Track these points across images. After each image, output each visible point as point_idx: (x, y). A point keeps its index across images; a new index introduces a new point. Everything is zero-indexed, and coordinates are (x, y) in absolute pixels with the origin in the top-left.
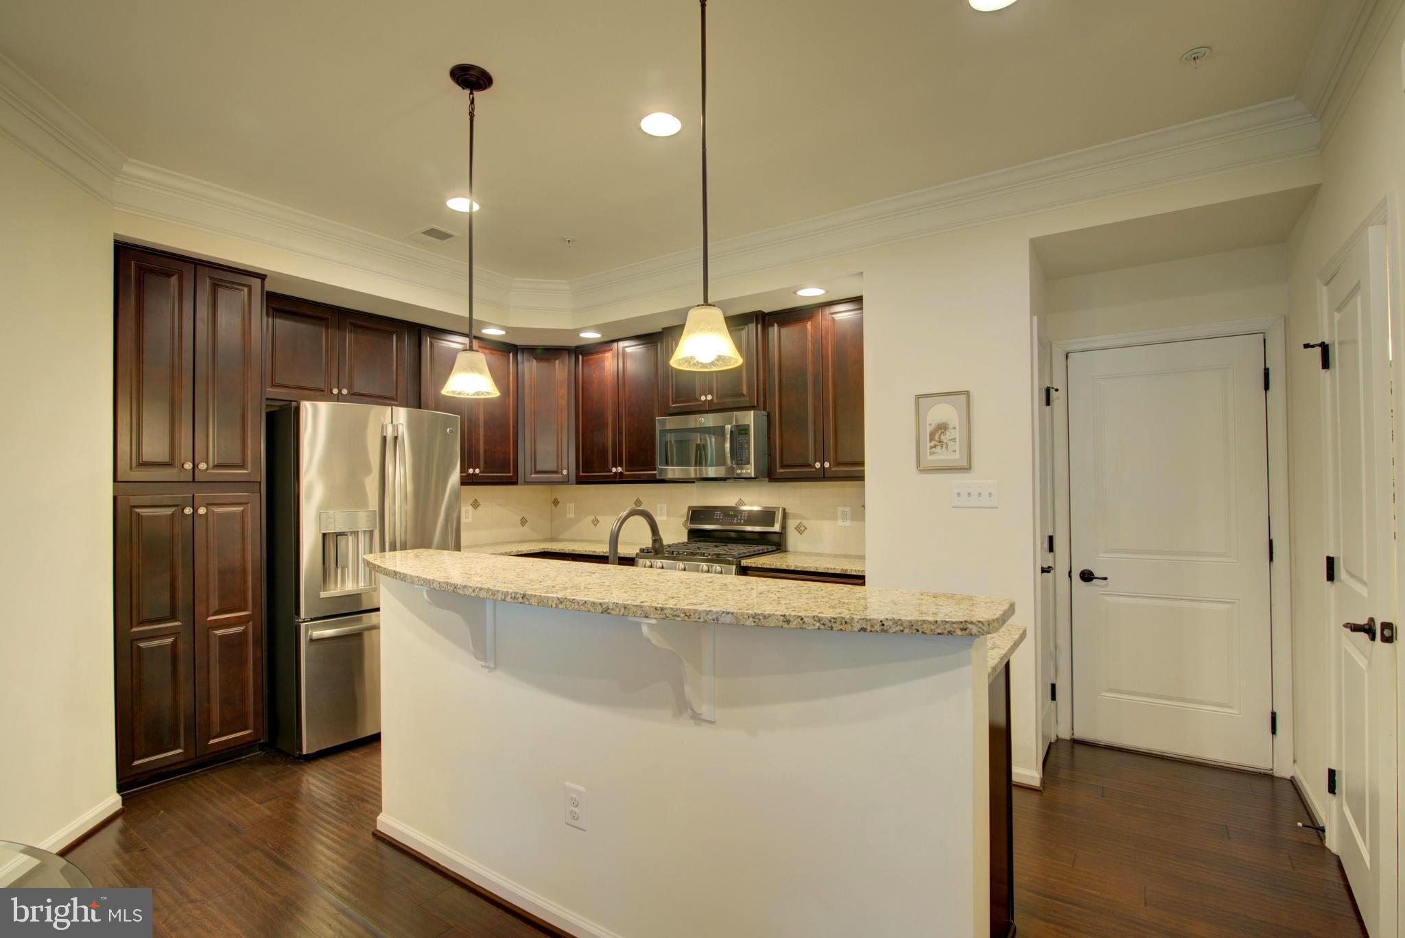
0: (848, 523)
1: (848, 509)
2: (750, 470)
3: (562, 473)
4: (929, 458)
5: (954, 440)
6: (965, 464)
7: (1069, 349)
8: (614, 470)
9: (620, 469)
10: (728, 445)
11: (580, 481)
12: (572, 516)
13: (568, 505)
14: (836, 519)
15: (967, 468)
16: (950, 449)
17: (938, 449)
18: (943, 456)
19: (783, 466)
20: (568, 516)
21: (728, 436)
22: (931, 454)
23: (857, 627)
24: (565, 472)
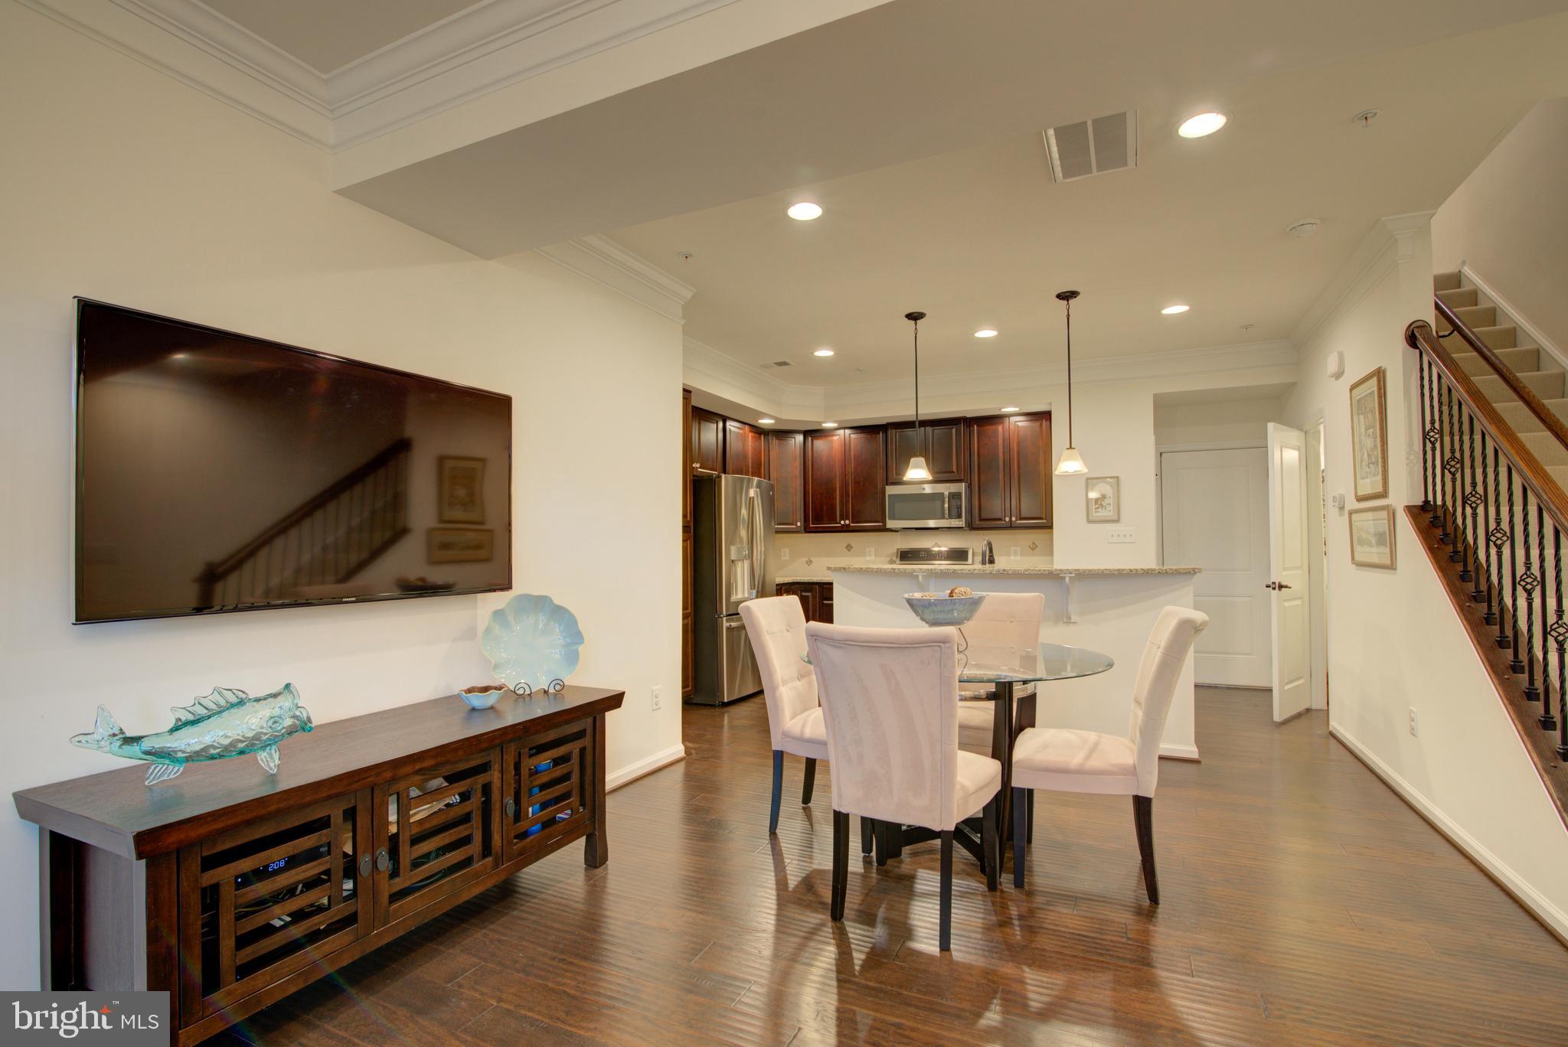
0: (1018, 558)
1: (1018, 548)
2: (961, 523)
3: (796, 525)
4: (1095, 514)
5: (1110, 504)
6: (1115, 518)
7: (1162, 451)
8: (842, 522)
9: (847, 522)
10: (946, 505)
11: (807, 530)
12: (787, 558)
13: (783, 550)
14: (1010, 555)
15: (1117, 521)
16: (1108, 509)
17: (1100, 509)
18: (1102, 514)
19: (981, 520)
20: (783, 558)
21: (947, 500)
22: (1096, 512)
23: (1157, 572)
24: (799, 524)
